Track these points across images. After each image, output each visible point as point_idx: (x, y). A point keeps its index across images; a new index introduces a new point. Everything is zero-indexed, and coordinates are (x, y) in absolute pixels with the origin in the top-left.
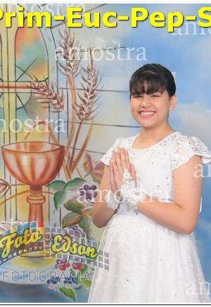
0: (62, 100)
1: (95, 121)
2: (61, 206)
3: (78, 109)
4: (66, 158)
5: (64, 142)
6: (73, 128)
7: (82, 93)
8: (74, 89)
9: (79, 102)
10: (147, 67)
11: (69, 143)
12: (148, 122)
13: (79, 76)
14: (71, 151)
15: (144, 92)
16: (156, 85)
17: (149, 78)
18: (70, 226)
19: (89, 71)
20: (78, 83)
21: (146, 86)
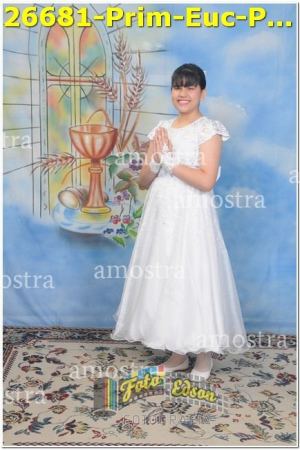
0: (116, 92)
1: (142, 109)
2: (115, 175)
3: (129, 100)
4: (119, 138)
5: (117, 126)
6: (124, 115)
7: (132, 87)
8: (125, 84)
9: (130, 94)
10: (185, 66)
11: (121, 126)
12: (184, 109)
13: (130, 74)
14: (122, 132)
15: (182, 85)
16: (192, 80)
17: (187, 74)
18: (121, 191)
19: (137, 69)
20: (129, 79)
21: (184, 80)
